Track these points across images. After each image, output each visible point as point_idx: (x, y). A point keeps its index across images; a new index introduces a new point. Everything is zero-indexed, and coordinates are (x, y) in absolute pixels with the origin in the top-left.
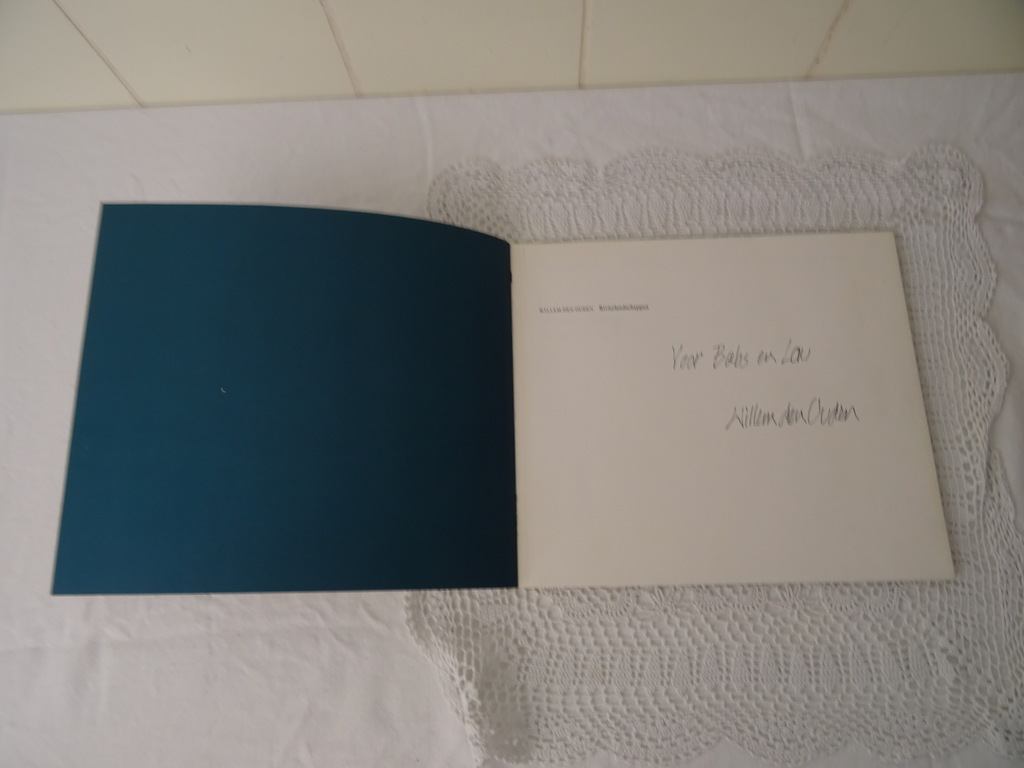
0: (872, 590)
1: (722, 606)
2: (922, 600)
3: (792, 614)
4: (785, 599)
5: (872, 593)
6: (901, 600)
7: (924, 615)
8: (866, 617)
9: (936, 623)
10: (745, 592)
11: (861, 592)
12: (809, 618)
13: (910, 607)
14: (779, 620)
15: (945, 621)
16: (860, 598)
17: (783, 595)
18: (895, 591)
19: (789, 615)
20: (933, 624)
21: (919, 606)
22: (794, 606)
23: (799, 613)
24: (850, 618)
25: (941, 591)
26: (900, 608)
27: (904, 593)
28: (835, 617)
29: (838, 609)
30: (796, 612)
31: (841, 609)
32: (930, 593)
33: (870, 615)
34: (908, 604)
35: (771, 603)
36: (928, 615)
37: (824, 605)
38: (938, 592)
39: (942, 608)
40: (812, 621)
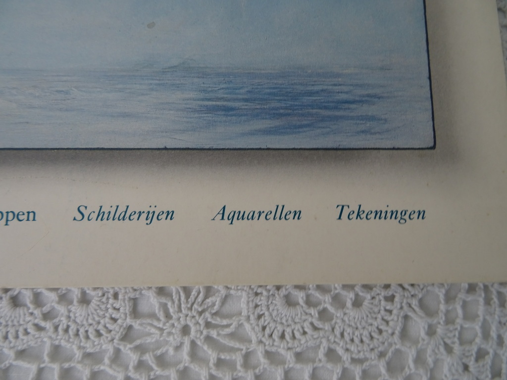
0: (349, 297)
1: (31, 330)
2: (449, 321)
3: (178, 348)
4: (168, 316)
5: (349, 304)
6: (406, 317)
7: (449, 350)
8: (331, 354)
9: (472, 364)
10: (85, 300)
11: (326, 301)
12: (212, 355)
13: (423, 334)
14: (148, 358)
15: (488, 360)
16: (324, 315)
17: (164, 307)
18: (397, 299)
19: (171, 352)
20: (466, 368)
21: (440, 330)
22: (185, 330)
23: (193, 344)
24: (299, 356)
25: (488, 302)
26: (404, 334)
27: (414, 302)
28: (268, 354)
29: (276, 336)
30: (187, 341)
31: (282, 337)
32: (465, 305)
33: (340, 351)
34: (419, 326)
35: (136, 325)
36: (457, 348)
37: (247, 326)
38: (481, 301)
39: (486, 336)
40: (220, 363)
